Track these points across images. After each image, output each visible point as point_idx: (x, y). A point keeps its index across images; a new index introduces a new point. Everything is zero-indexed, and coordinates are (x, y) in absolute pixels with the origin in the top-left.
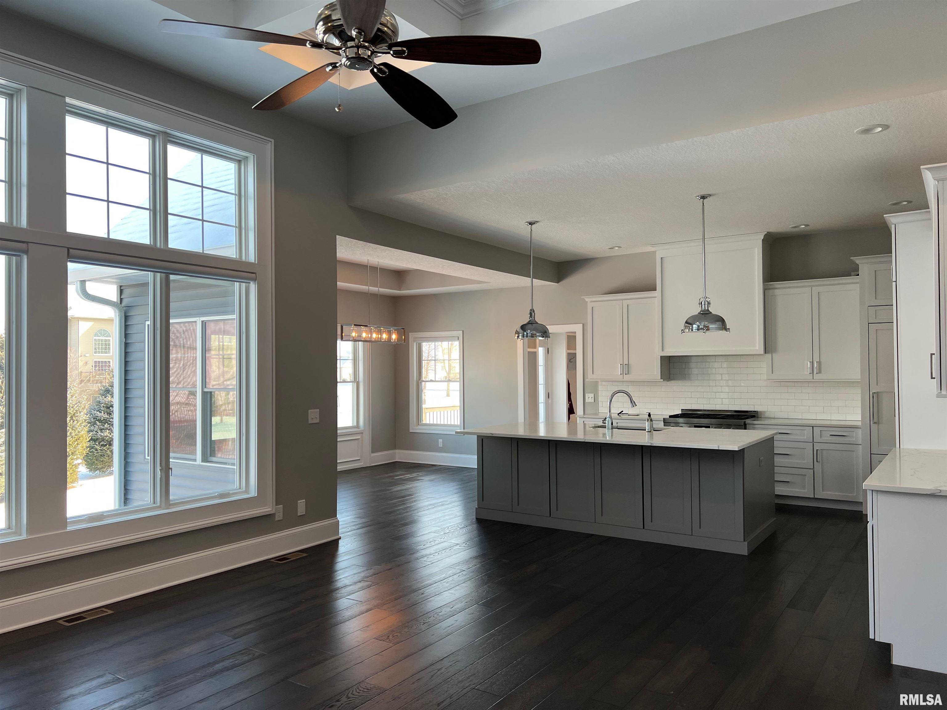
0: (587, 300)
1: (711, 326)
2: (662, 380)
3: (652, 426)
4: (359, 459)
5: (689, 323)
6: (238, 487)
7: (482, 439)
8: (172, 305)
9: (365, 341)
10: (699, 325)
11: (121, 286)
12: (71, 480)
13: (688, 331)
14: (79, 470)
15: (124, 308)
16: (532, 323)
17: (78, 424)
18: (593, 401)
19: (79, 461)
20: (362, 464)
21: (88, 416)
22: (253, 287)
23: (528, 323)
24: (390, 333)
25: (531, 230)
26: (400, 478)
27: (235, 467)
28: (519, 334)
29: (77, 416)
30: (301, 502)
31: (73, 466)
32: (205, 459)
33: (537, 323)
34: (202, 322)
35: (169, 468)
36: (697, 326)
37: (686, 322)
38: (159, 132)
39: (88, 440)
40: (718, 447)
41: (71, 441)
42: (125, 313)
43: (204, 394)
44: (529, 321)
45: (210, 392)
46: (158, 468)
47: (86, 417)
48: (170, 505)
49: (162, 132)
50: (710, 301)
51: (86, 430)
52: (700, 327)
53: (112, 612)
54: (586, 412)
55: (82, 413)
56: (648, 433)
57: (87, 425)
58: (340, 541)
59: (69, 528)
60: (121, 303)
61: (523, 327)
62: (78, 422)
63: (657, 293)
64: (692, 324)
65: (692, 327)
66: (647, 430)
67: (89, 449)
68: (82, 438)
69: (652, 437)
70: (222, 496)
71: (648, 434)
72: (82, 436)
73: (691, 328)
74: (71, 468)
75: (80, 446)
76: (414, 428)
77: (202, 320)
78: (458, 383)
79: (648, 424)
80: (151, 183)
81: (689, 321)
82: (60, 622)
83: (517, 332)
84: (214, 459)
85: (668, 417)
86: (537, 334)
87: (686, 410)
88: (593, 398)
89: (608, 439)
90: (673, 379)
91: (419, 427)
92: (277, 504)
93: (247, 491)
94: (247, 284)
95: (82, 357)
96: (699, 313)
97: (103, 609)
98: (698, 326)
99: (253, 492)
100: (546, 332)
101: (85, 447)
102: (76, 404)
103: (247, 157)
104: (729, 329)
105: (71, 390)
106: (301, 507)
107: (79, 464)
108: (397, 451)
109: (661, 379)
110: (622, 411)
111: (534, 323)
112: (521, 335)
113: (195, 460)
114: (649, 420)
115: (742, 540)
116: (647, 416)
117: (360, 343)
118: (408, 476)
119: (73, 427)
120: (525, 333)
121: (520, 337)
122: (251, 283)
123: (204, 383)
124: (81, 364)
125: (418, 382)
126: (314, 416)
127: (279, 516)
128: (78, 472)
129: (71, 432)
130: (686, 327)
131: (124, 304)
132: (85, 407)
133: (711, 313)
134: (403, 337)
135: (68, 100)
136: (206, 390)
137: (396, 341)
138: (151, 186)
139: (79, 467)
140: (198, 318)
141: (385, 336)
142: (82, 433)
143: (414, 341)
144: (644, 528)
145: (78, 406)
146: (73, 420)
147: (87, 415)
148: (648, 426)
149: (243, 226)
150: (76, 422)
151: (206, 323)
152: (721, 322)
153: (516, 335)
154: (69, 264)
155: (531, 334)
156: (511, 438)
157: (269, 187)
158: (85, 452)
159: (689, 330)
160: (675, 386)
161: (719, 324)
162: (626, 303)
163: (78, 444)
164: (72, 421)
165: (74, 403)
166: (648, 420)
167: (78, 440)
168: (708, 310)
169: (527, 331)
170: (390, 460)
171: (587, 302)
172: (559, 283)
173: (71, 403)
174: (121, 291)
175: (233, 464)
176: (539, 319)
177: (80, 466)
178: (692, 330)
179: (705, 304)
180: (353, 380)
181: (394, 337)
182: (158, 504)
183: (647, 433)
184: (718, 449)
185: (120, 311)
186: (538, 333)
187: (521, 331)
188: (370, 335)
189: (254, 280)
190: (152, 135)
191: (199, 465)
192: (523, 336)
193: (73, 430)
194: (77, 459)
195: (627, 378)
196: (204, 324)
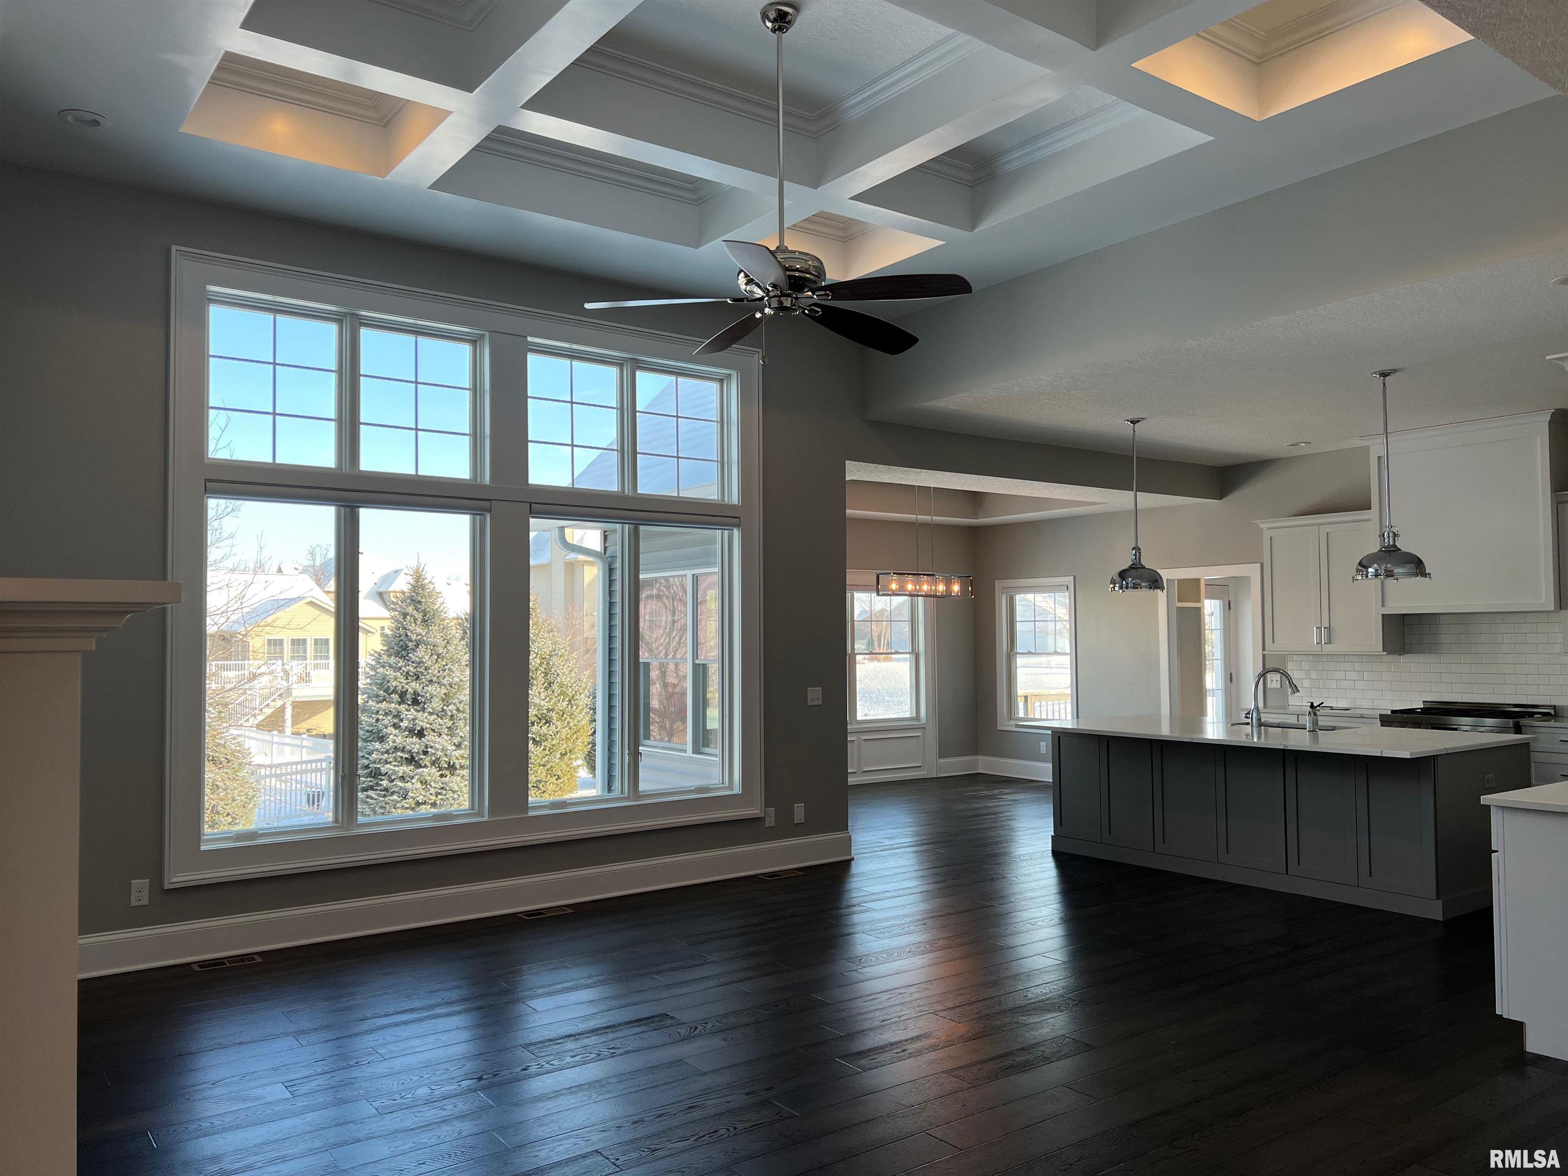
0: (1261, 526)
1: (1397, 570)
2: (1386, 653)
3: (1315, 722)
4: (921, 766)
5: (1363, 565)
6: (721, 782)
7: (1059, 737)
8: (642, 558)
9: (926, 596)
10: (1378, 568)
11: (605, 532)
12: (568, 789)
13: (1360, 578)
14: (579, 775)
15: (609, 559)
16: (1135, 568)
17: (578, 711)
18: (1279, 686)
19: (580, 762)
20: (925, 772)
21: (589, 700)
22: (736, 533)
23: (1131, 568)
24: (948, 583)
25: (1134, 431)
26: (972, 795)
27: (718, 759)
28: (1115, 584)
29: (577, 699)
30: (798, 807)
31: (571, 768)
32: (696, 750)
33: (1144, 567)
34: (693, 575)
35: (639, 753)
36: (1374, 570)
37: (1360, 564)
38: (626, 359)
39: (590, 733)
40: (1382, 754)
41: (568, 733)
42: (610, 565)
43: (696, 667)
44: (1133, 565)
45: (703, 664)
46: (627, 752)
47: (587, 701)
48: (639, 797)
49: (630, 359)
50: (1398, 531)
51: (588, 718)
52: (1379, 572)
53: (572, 911)
54: (1269, 703)
55: (583, 695)
56: (1311, 733)
57: (589, 712)
58: (853, 862)
59: (531, 814)
60: (605, 554)
61: (1123, 575)
62: (577, 708)
63: (1372, 514)
64: (1366, 567)
65: (1368, 573)
66: (1308, 729)
67: (591, 745)
68: (582, 731)
69: (1315, 739)
70: (700, 790)
71: (1309, 735)
72: (583, 728)
73: (1364, 573)
74: (568, 772)
75: (580, 740)
76: (1004, 724)
77: (693, 573)
78: (1068, 657)
79: (1309, 720)
80: (619, 419)
81: (1364, 563)
82: (519, 915)
83: (1113, 582)
84: (706, 750)
85: (1389, 713)
86: (1142, 584)
87: (1430, 702)
88: (1279, 682)
89: (1255, 740)
90: (1410, 652)
91: (1013, 723)
92: (767, 805)
93: (731, 787)
94: (730, 531)
95: (588, 616)
96: (1379, 551)
97: (565, 908)
98: (1377, 570)
99: (737, 789)
100: (1157, 581)
101: (586, 743)
102: (575, 683)
103: (730, 375)
104: (1429, 574)
105: (570, 662)
106: (799, 812)
107: (578, 766)
108: (981, 758)
109: (1384, 651)
110: (1322, 703)
111: (1139, 568)
112: (1118, 585)
113: (685, 751)
114: (1312, 714)
115: (1434, 896)
116: (1309, 709)
117: (920, 598)
118: (987, 793)
119: (572, 714)
120: (1124, 582)
121: (1117, 589)
122: (735, 530)
123: (695, 655)
124: (586, 626)
125: (1010, 655)
126: (815, 696)
127: (770, 822)
128: (577, 777)
129: (568, 722)
130: (1358, 570)
131: (608, 554)
132: (586, 687)
133: (1400, 550)
134: (970, 588)
135: (529, 339)
136: (697, 662)
137: (959, 594)
138: (619, 422)
139: (579, 770)
140: (688, 571)
141: (941, 588)
142: (583, 722)
143: (1002, 593)
144: (1287, 874)
145: (577, 685)
146: (571, 704)
147: (589, 698)
148: (1310, 723)
149: (726, 460)
150: (575, 707)
151: (697, 577)
152: (1417, 566)
153: (1112, 586)
154: (531, 520)
155: (1134, 583)
156: (1099, 735)
157: (756, 409)
158: (586, 750)
159: (1362, 577)
160: (1411, 663)
161: (1411, 567)
162: (1324, 529)
163: (577, 738)
164: (570, 706)
165: (573, 682)
166: (1310, 713)
167: (577, 733)
168: (1395, 546)
169: (1127, 580)
170: (967, 771)
171: (1262, 529)
172: (1223, 500)
173: (569, 682)
174: (605, 538)
175: (715, 756)
176: (1147, 562)
177: (581, 769)
178: (1367, 577)
179: (1389, 537)
180: (911, 651)
181: (956, 588)
182: (626, 795)
183: (1308, 733)
184: (1380, 755)
185: (604, 563)
186: (1144, 582)
187: (1118, 579)
188: (933, 588)
189: (738, 526)
190: (619, 364)
191: (690, 757)
192: (1121, 588)
193: (571, 718)
194: (576, 759)
195: (1328, 649)
196: (695, 578)
